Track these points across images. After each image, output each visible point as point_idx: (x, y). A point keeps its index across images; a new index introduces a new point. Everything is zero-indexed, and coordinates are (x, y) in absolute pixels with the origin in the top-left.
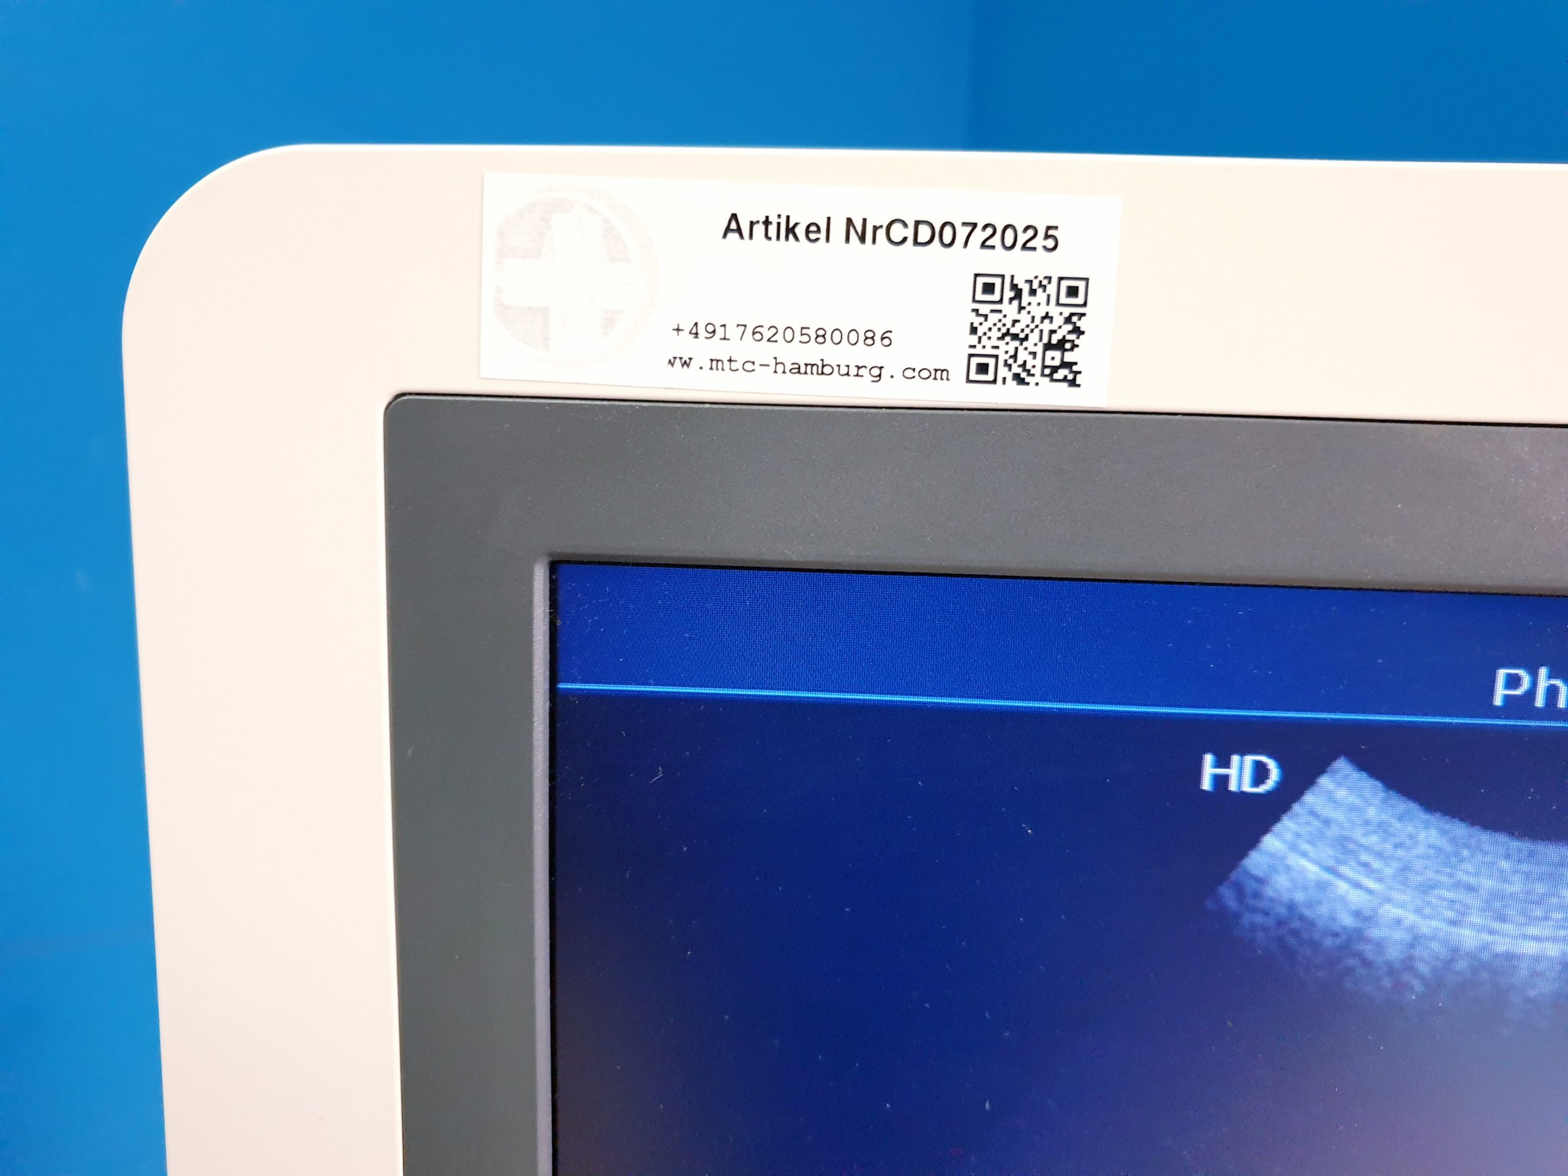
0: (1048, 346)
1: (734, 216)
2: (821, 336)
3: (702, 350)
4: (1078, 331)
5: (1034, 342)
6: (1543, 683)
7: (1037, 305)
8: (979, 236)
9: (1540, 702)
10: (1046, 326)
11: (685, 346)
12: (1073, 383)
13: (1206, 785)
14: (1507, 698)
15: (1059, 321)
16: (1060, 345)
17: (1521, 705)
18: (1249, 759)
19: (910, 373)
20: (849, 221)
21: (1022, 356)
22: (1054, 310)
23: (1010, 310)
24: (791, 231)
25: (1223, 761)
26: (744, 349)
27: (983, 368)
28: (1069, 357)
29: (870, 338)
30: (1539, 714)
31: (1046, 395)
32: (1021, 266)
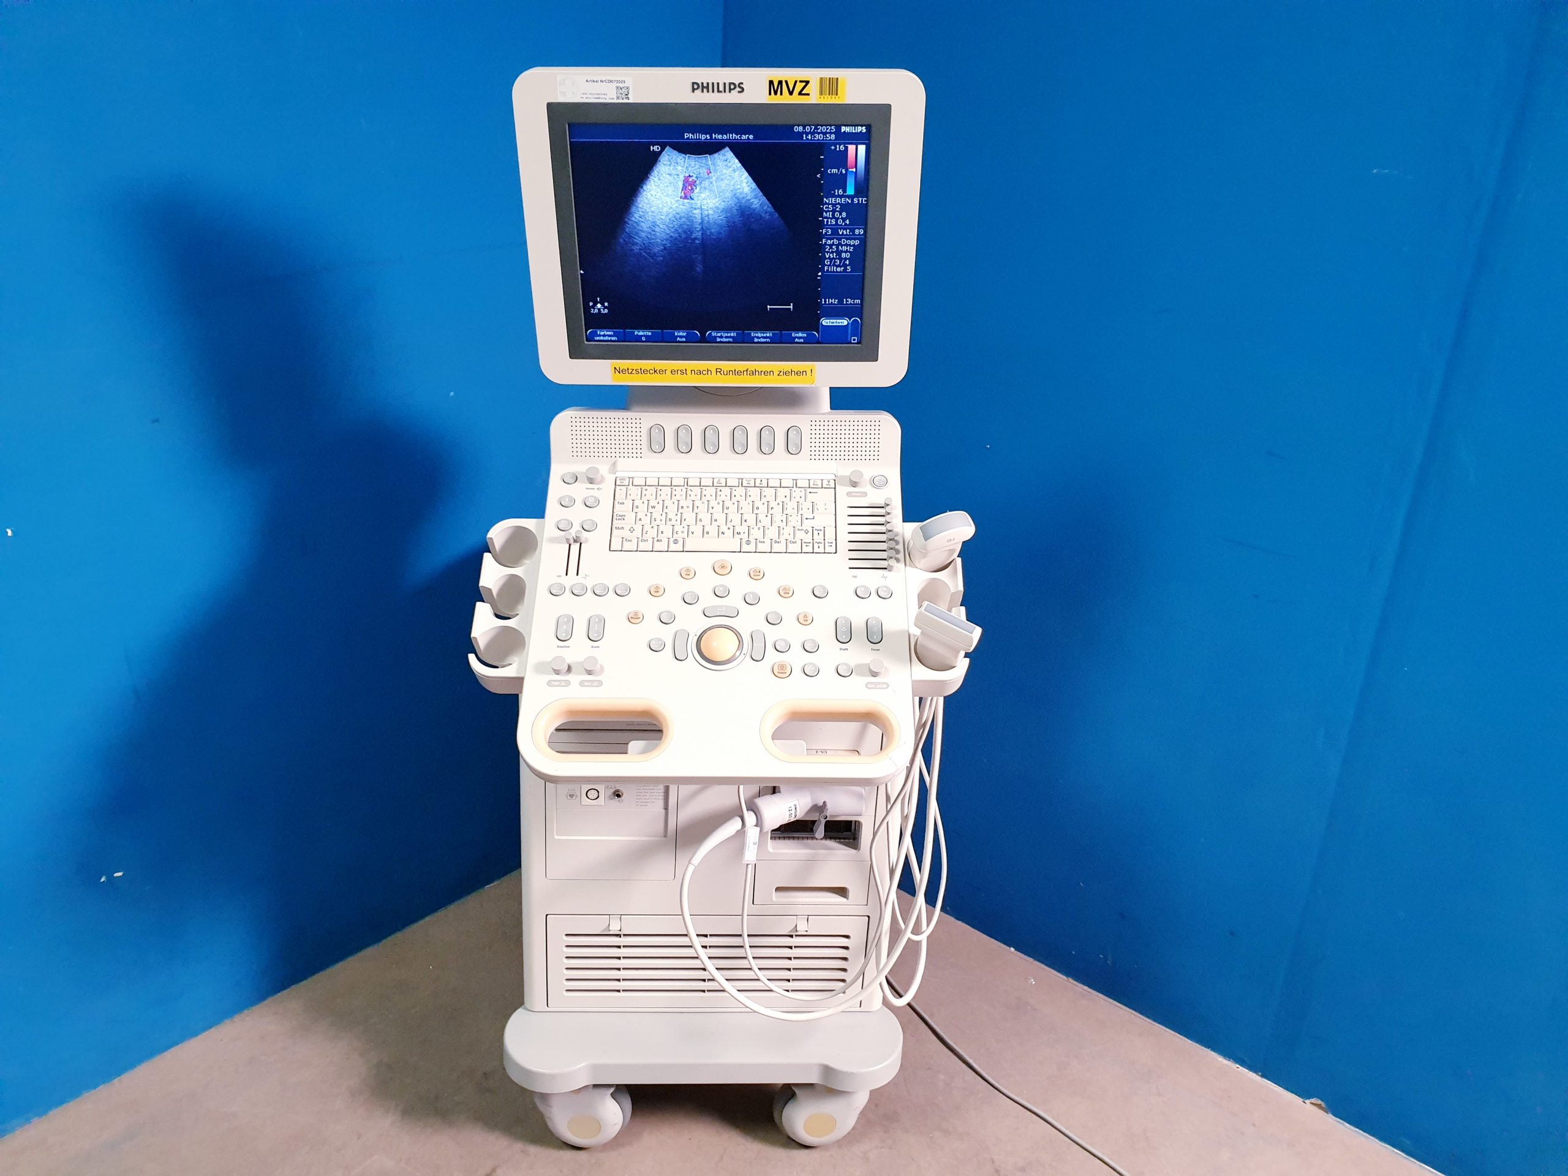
1: (587, 80)
2: (599, 94)
3: (585, 96)
4: (629, 93)
5: (624, 95)
6: (690, 135)
7: (624, 90)
8: (616, 80)
10: (625, 93)
11: (583, 96)
12: (629, 99)
17: (688, 138)
18: (656, 146)
19: (610, 99)
20: (601, 80)
22: (626, 91)
23: (620, 90)
24: (594, 82)
26: (590, 96)
27: (618, 98)
28: (628, 96)
29: (604, 94)
30: (690, 139)
31: (626, 101)
32: (622, 85)
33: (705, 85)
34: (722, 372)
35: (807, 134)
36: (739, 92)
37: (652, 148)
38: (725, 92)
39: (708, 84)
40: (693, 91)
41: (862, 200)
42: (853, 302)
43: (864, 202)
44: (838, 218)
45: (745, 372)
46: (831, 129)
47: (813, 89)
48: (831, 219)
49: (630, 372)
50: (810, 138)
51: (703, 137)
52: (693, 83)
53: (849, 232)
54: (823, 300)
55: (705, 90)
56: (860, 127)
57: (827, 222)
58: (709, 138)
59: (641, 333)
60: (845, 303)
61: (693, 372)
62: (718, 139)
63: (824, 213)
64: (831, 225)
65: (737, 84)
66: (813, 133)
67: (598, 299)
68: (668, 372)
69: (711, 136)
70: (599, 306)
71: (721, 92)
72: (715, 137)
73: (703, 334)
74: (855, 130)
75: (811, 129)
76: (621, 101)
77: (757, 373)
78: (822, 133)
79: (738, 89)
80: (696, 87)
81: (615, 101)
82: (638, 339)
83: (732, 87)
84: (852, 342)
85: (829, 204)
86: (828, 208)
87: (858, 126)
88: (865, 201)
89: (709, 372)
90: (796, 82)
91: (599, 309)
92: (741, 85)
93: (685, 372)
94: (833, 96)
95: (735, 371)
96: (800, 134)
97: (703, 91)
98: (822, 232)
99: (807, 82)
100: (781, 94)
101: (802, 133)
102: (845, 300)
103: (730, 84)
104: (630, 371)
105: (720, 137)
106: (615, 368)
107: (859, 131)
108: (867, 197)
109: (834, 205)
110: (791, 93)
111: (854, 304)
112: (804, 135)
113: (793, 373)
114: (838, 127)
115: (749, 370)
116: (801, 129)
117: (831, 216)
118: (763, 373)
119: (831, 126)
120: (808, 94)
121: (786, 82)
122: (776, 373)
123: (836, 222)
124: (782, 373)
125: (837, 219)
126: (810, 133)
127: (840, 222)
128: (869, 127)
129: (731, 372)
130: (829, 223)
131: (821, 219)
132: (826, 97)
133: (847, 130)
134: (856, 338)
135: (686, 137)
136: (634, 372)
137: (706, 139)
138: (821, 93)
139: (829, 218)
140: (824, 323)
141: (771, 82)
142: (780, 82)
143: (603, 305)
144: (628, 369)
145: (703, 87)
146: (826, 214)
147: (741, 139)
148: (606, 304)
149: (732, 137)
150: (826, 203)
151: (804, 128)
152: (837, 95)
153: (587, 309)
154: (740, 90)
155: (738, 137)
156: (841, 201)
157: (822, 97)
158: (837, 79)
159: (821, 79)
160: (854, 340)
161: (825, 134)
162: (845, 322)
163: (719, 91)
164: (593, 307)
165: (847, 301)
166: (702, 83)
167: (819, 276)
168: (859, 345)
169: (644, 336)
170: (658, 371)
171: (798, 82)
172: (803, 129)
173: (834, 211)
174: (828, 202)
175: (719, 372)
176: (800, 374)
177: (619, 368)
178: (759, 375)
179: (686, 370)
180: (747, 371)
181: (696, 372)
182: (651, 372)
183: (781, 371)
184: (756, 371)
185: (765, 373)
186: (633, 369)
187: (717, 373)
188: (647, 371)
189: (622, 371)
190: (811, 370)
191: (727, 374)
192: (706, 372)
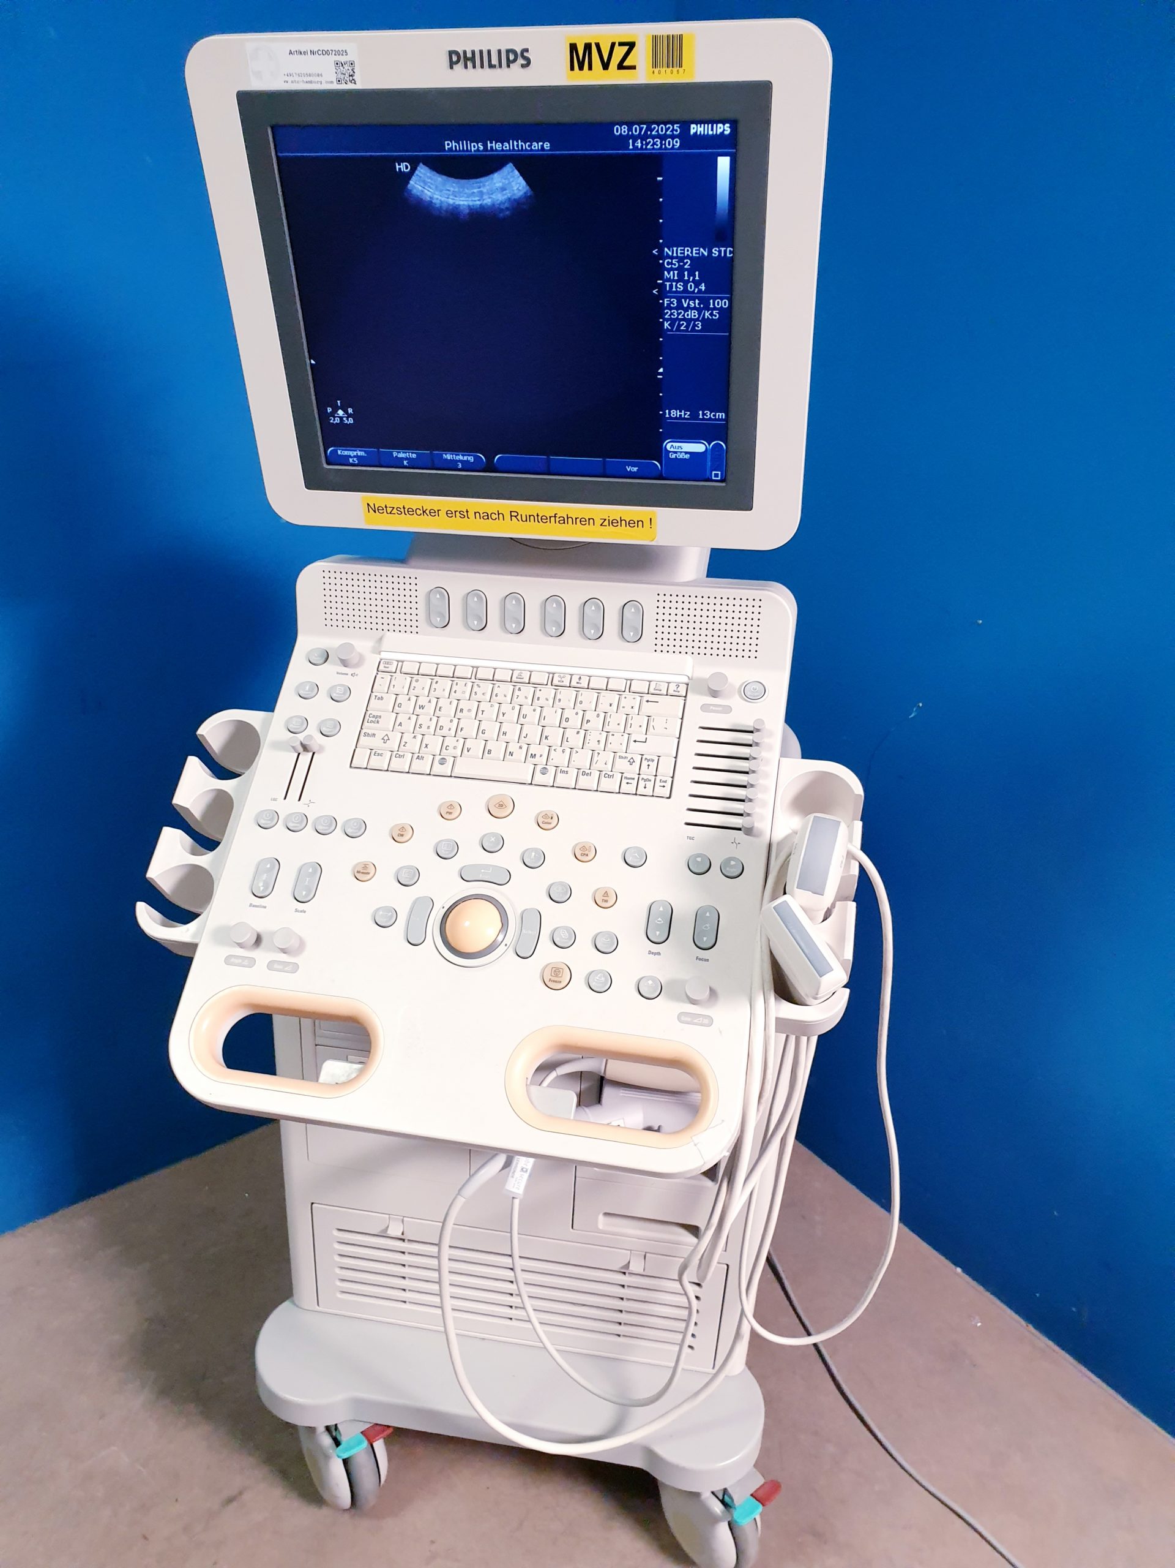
0: (350, 76)
1: (291, 51)
2: (310, 75)
3: (290, 79)
4: (354, 72)
5: (347, 75)
6: (454, 144)
7: (346, 67)
8: (334, 53)
9: (454, 149)
10: (348, 72)
11: (287, 78)
12: (355, 83)
13: (397, 170)
14: (448, 148)
15: (350, 70)
16: (352, 76)
17: (450, 150)
18: (404, 164)
19: (327, 82)
20: (311, 51)
21: (346, 78)
22: (349, 68)
23: (342, 68)
24: (301, 53)
25: (399, 165)
26: (297, 78)
27: (339, 81)
28: (354, 78)
29: (318, 75)
30: (454, 151)
31: (350, 86)
32: (342, 59)
33: (469, 55)
34: (519, 517)
35: (635, 139)
36: (523, 66)
37: (397, 167)
38: (500, 66)
39: (473, 52)
40: (451, 68)
41: (725, 252)
42: (715, 416)
43: (728, 255)
44: (688, 281)
45: (553, 519)
46: (673, 129)
47: (641, 57)
48: (677, 281)
49: (389, 512)
50: (639, 145)
51: (475, 147)
52: (451, 53)
53: (699, 304)
54: (667, 411)
55: (469, 64)
56: (720, 125)
57: (671, 286)
58: (481, 148)
59: (401, 455)
60: (701, 417)
61: (477, 514)
62: (496, 150)
63: (666, 273)
64: (676, 292)
65: (519, 52)
66: (643, 138)
67: (339, 402)
68: (443, 513)
69: (485, 146)
70: (340, 413)
71: (494, 66)
72: (492, 147)
73: (490, 459)
74: (712, 130)
75: (641, 129)
76: (343, 87)
77: (570, 520)
78: (659, 136)
79: (521, 61)
80: (455, 58)
81: (336, 86)
82: (398, 463)
83: (512, 57)
84: (713, 478)
85: (672, 258)
86: (672, 263)
87: (717, 122)
88: (731, 252)
89: (501, 516)
90: (613, 45)
91: (341, 418)
92: (525, 54)
93: (465, 514)
94: (675, 70)
95: (538, 516)
96: (623, 140)
97: (466, 67)
98: (663, 303)
99: (631, 45)
100: (590, 68)
101: (628, 137)
102: (701, 412)
103: (508, 51)
104: (389, 510)
105: (499, 146)
106: (368, 504)
107: (718, 133)
108: (733, 248)
109: (681, 259)
110: (606, 66)
111: (715, 420)
112: (631, 141)
113: (623, 522)
114: (685, 126)
115: (558, 516)
116: (624, 130)
117: (676, 278)
118: (578, 520)
119: (673, 123)
120: (633, 68)
121: (598, 45)
122: (598, 522)
123: (685, 286)
124: (606, 523)
125: (686, 283)
126: (639, 136)
127: (691, 287)
128: (734, 124)
129: (532, 518)
130: (674, 289)
131: (661, 282)
132: (663, 70)
133: (699, 129)
134: (719, 473)
135: (447, 147)
136: (395, 511)
137: (478, 150)
138: (655, 65)
139: (674, 280)
140: (668, 447)
141: (573, 47)
142: (588, 47)
143: (346, 412)
144: (386, 507)
145: (466, 59)
146: (669, 273)
147: (531, 150)
148: (350, 411)
149: (518, 146)
150: (668, 257)
151: (630, 129)
152: (681, 66)
153: (324, 417)
154: (524, 62)
155: (526, 146)
156: (692, 253)
157: (656, 70)
158: (681, 37)
159: (655, 38)
160: (716, 475)
161: (663, 138)
162: (699, 448)
163: (491, 66)
164: (333, 414)
165: (704, 414)
166: (465, 52)
167: (660, 374)
168: (724, 484)
169: (406, 459)
170: (428, 512)
171: (617, 44)
172: (628, 131)
173: (681, 270)
174: (670, 254)
175: (516, 516)
176: (633, 525)
177: (374, 504)
178: (573, 524)
179: (467, 512)
180: (555, 517)
181: (482, 515)
182: (419, 512)
183: (605, 520)
184: (568, 518)
185: (580, 521)
186: (393, 508)
187: (513, 517)
188: (413, 511)
189: (378, 510)
190: (651, 519)
191: (526, 521)
192: (497, 516)
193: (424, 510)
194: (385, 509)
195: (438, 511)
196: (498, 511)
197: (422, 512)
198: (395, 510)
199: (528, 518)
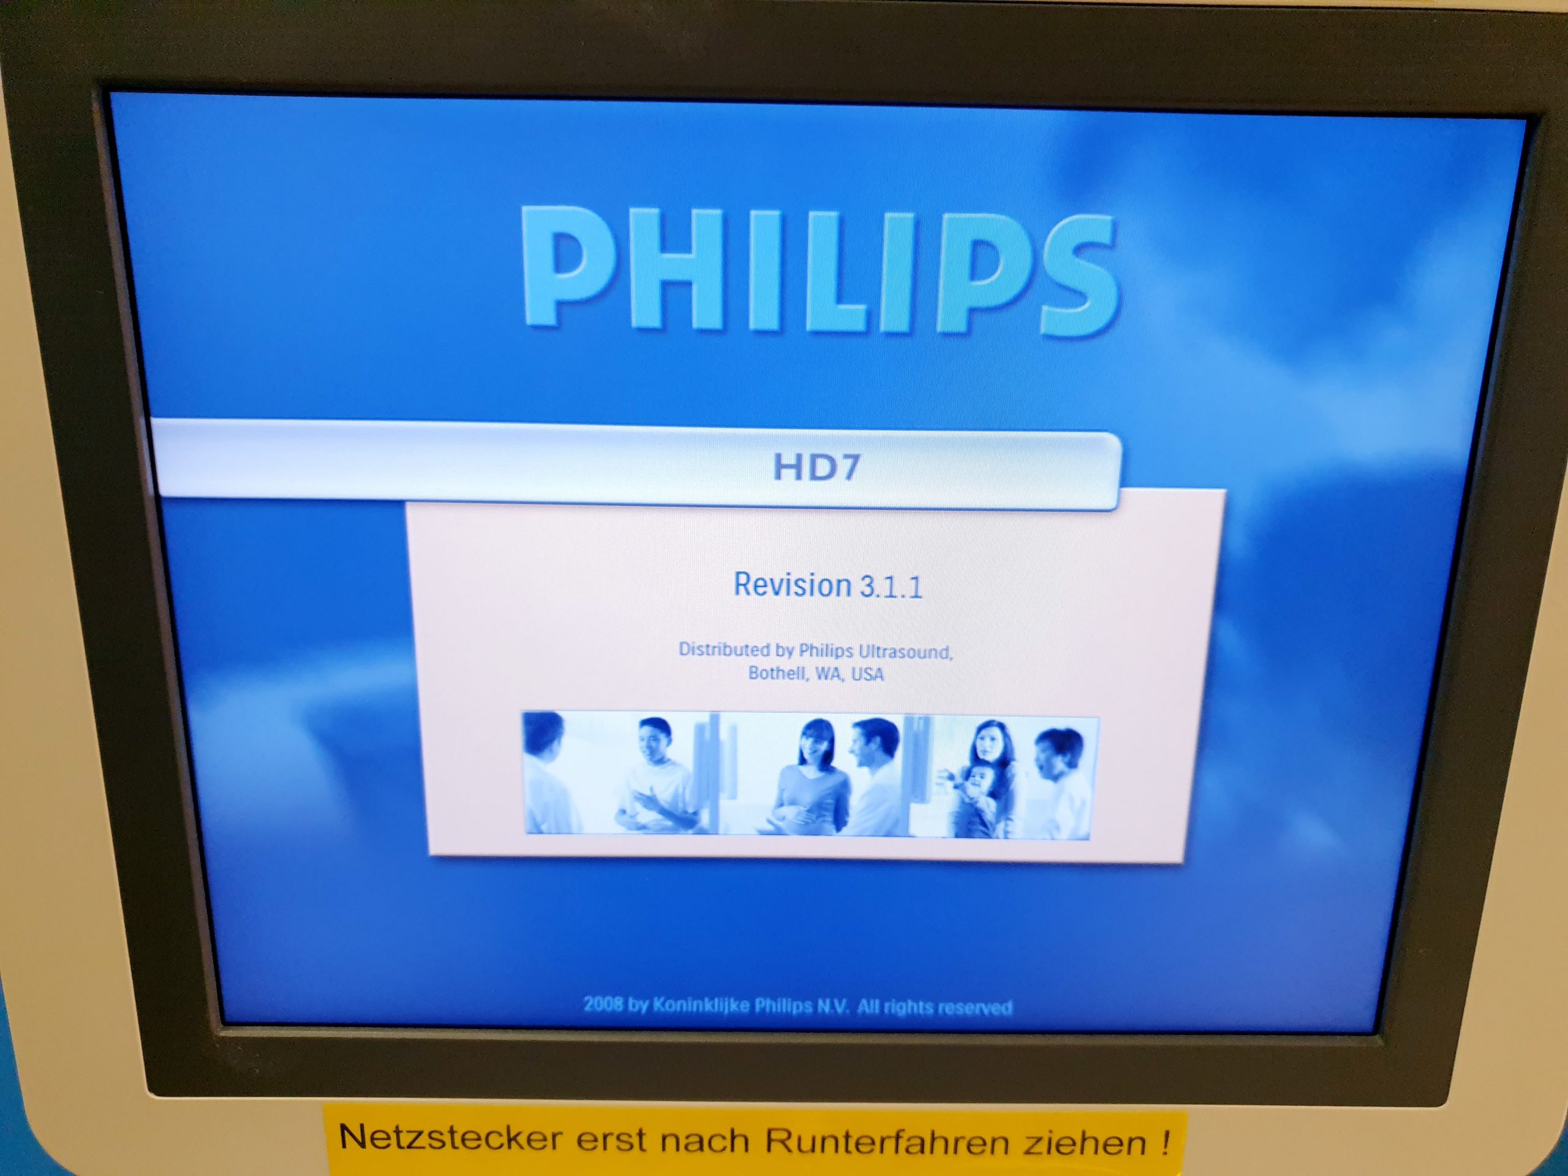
34: (793, 1143)
45: (890, 1145)
49: (405, 1142)
61: (671, 1143)
68: (568, 1142)
77: (940, 1141)
89: (739, 1143)
93: (635, 1140)
95: (847, 1137)
104: (405, 1139)
106: (343, 1128)
113: (1090, 1142)
115: (905, 1135)
118: (963, 1145)
122: (1018, 1145)
124: (1042, 1147)
129: (830, 1139)
136: (424, 1140)
144: (398, 1132)
170: (522, 1139)
175: (783, 1142)
176: (1116, 1149)
177: (362, 1126)
178: (946, 1152)
179: (641, 1134)
180: (898, 1137)
181: (682, 1143)
182: (494, 1140)
183: (1039, 1139)
184: (933, 1139)
185: (969, 1146)
186: (420, 1133)
187: (773, 1145)
188: (479, 1139)
189: (372, 1139)
190: (1167, 1134)
191: (813, 1150)
192: (728, 1143)
193: (512, 1134)
194: (393, 1136)
195: (554, 1136)
196: (732, 1131)
197: (505, 1140)
198: (425, 1136)
199: (818, 1144)
